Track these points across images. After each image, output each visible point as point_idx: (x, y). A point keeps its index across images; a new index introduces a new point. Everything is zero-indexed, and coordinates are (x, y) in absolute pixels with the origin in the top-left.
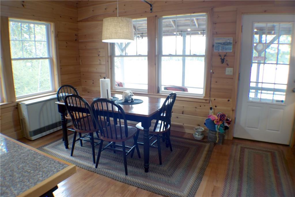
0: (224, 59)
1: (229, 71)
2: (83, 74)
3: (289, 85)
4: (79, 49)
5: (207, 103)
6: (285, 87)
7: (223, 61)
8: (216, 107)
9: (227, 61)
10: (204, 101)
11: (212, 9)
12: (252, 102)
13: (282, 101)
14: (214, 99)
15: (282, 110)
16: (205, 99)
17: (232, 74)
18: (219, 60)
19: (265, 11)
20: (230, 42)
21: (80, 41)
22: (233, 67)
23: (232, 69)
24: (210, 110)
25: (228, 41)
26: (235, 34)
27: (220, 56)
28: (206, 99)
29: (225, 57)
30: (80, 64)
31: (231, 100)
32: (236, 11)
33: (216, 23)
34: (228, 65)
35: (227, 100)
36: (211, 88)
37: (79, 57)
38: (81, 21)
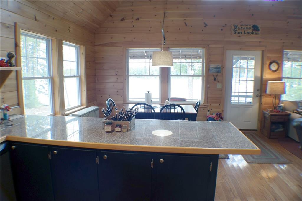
0: (216, 78)
1: (219, 86)
2: (99, 91)
3: (254, 93)
4: (95, 69)
5: (205, 107)
6: (252, 94)
7: (215, 79)
8: (211, 109)
9: (218, 79)
10: (204, 106)
11: (208, 46)
12: (233, 105)
13: (251, 103)
14: (210, 104)
15: (251, 108)
16: (204, 104)
17: (221, 87)
18: (212, 78)
19: (240, 49)
20: (219, 67)
21: (96, 62)
22: (222, 83)
23: (221, 84)
24: (208, 112)
25: (218, 67)
26: (223, 62)
27: (214, 76)
28: (206, 104)
29: (217, 77)
30: (96, 82)
31: (221, 104)
32: (223, 48)
33: (210, 55)
34: (218, 81)
35: (219, 104)
36: (208, 97)
37: (96, 75)
38: (99, 45)
